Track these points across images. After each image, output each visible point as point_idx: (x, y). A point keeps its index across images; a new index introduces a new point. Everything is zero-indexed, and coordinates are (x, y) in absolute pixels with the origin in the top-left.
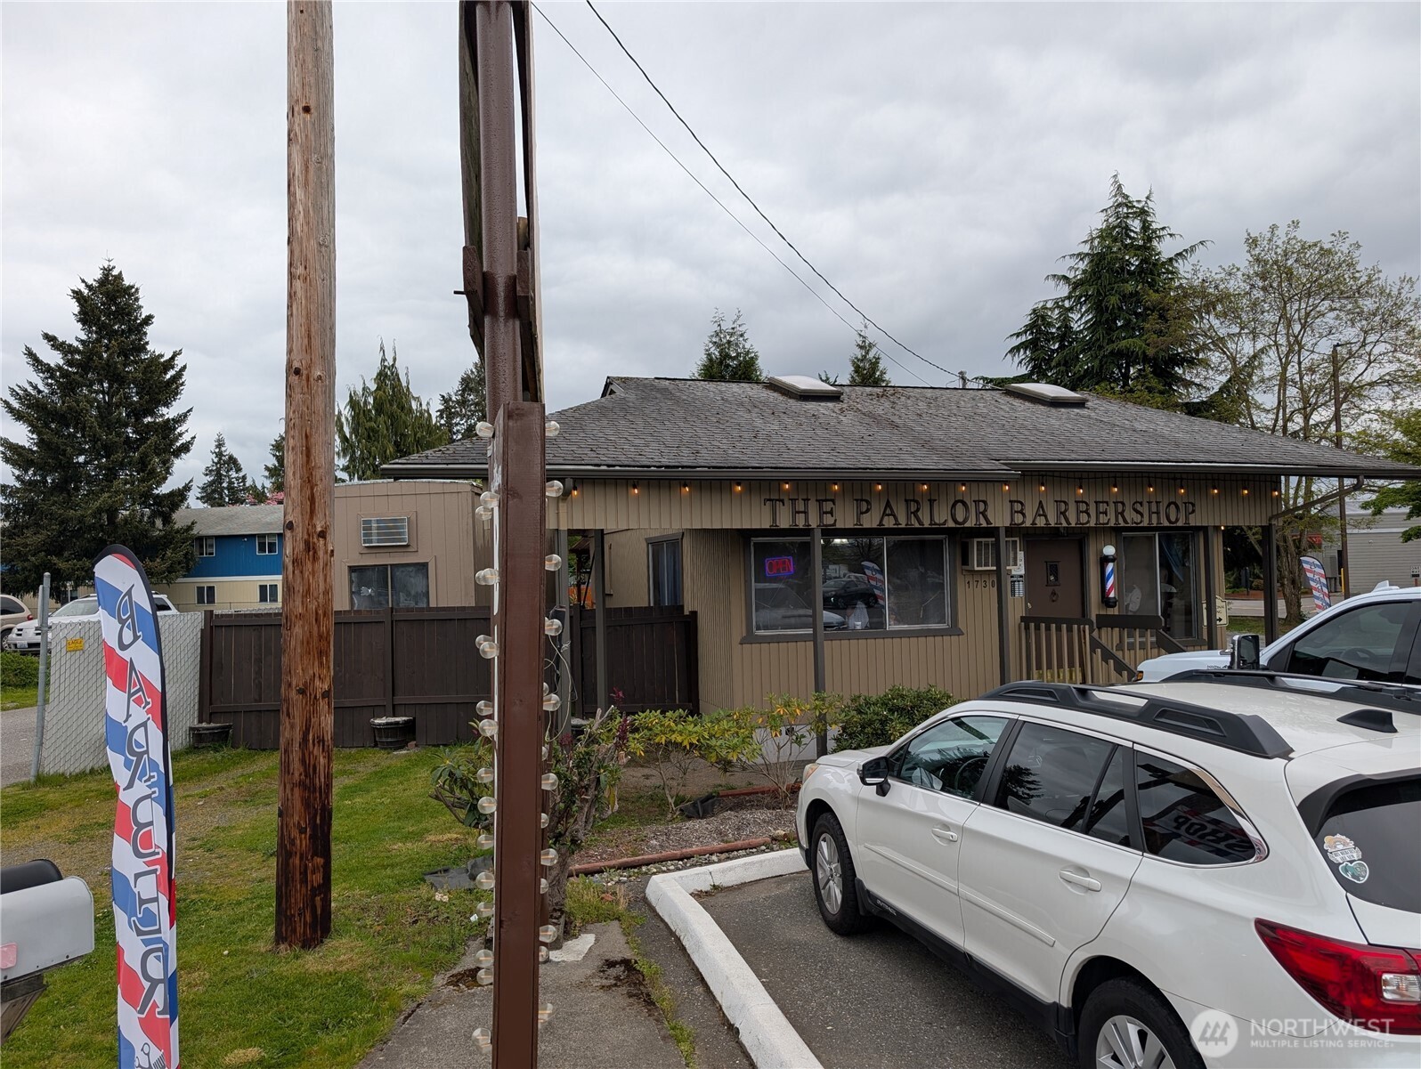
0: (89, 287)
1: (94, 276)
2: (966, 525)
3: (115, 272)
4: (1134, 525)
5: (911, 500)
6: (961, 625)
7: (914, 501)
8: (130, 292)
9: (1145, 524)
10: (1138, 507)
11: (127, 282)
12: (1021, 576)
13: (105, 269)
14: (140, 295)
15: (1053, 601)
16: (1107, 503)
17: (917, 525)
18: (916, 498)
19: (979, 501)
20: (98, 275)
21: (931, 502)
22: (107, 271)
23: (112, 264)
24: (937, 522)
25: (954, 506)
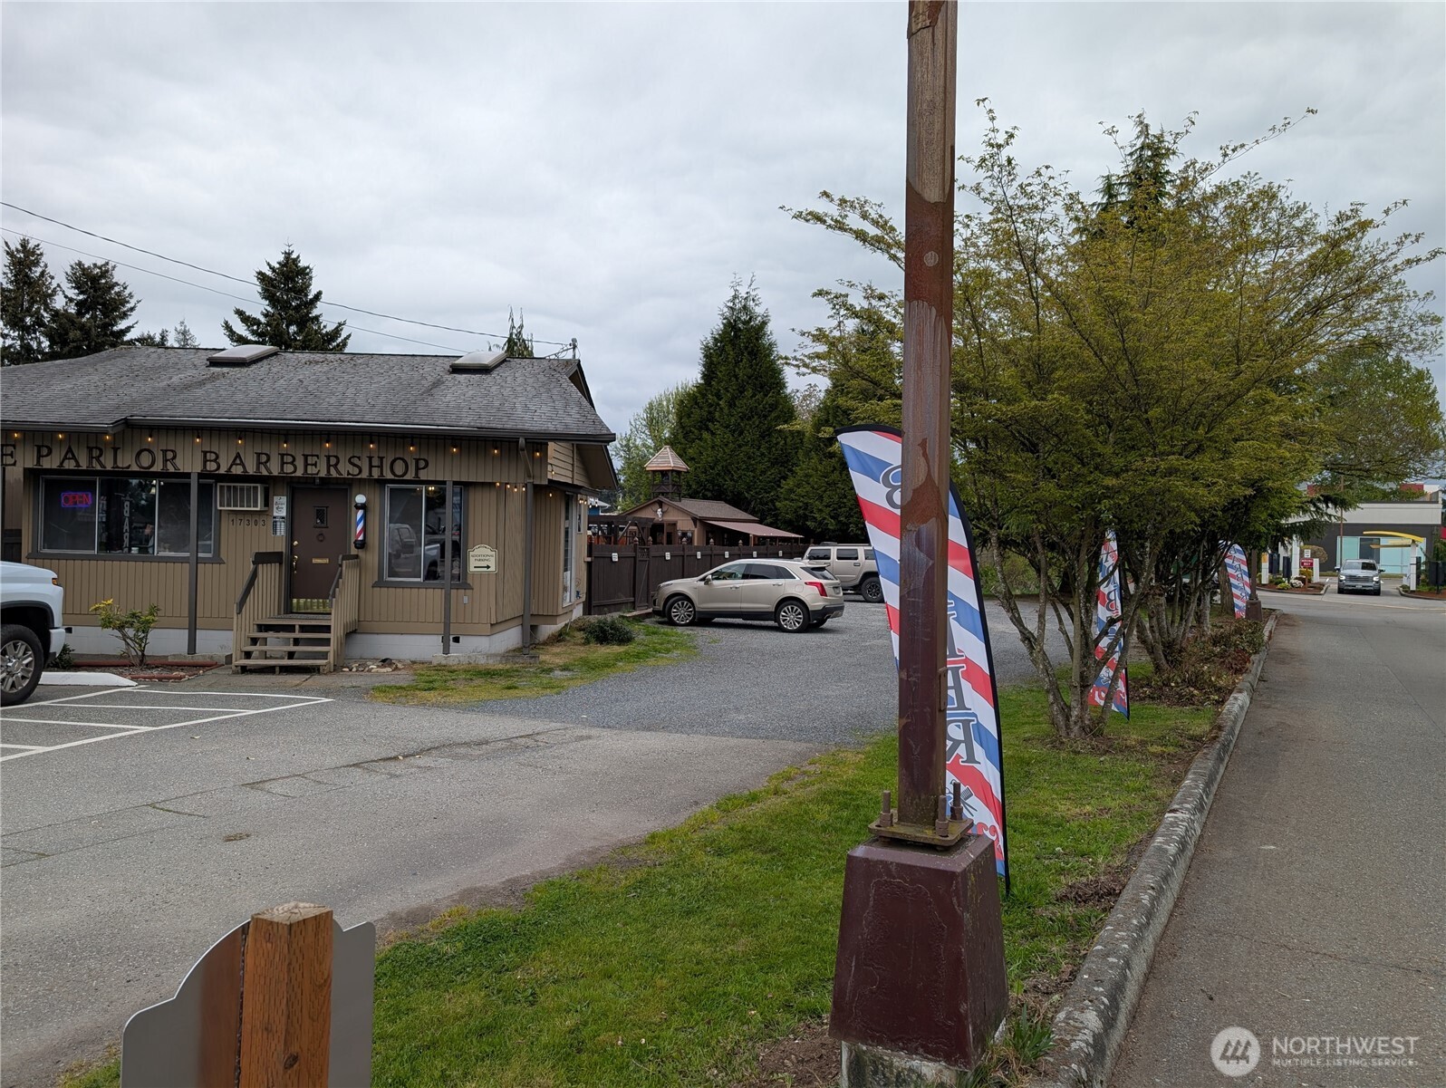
0: (273, 269)
1: (277, 259)
2: (151, 470)
3: (294, 256)
4: (350, 476)
5: (93, 448)
6: (223, 556)
7: (96, 448)
8: (304, 273)
9: (365, 475)
10: (356, 461)
11: (302, 264)
12: (283, 518)
13: (286, 253)
14: (313, 274)
15: (321, 541)
16: (317, 456)
17: (99, 468)
18: (99, 446)
19: (166, 451)
20: (281, 258)
21: (115, 450)
22: (288, 255)
23: (291, 249)
24: (121, 466)
25: (138, 455)
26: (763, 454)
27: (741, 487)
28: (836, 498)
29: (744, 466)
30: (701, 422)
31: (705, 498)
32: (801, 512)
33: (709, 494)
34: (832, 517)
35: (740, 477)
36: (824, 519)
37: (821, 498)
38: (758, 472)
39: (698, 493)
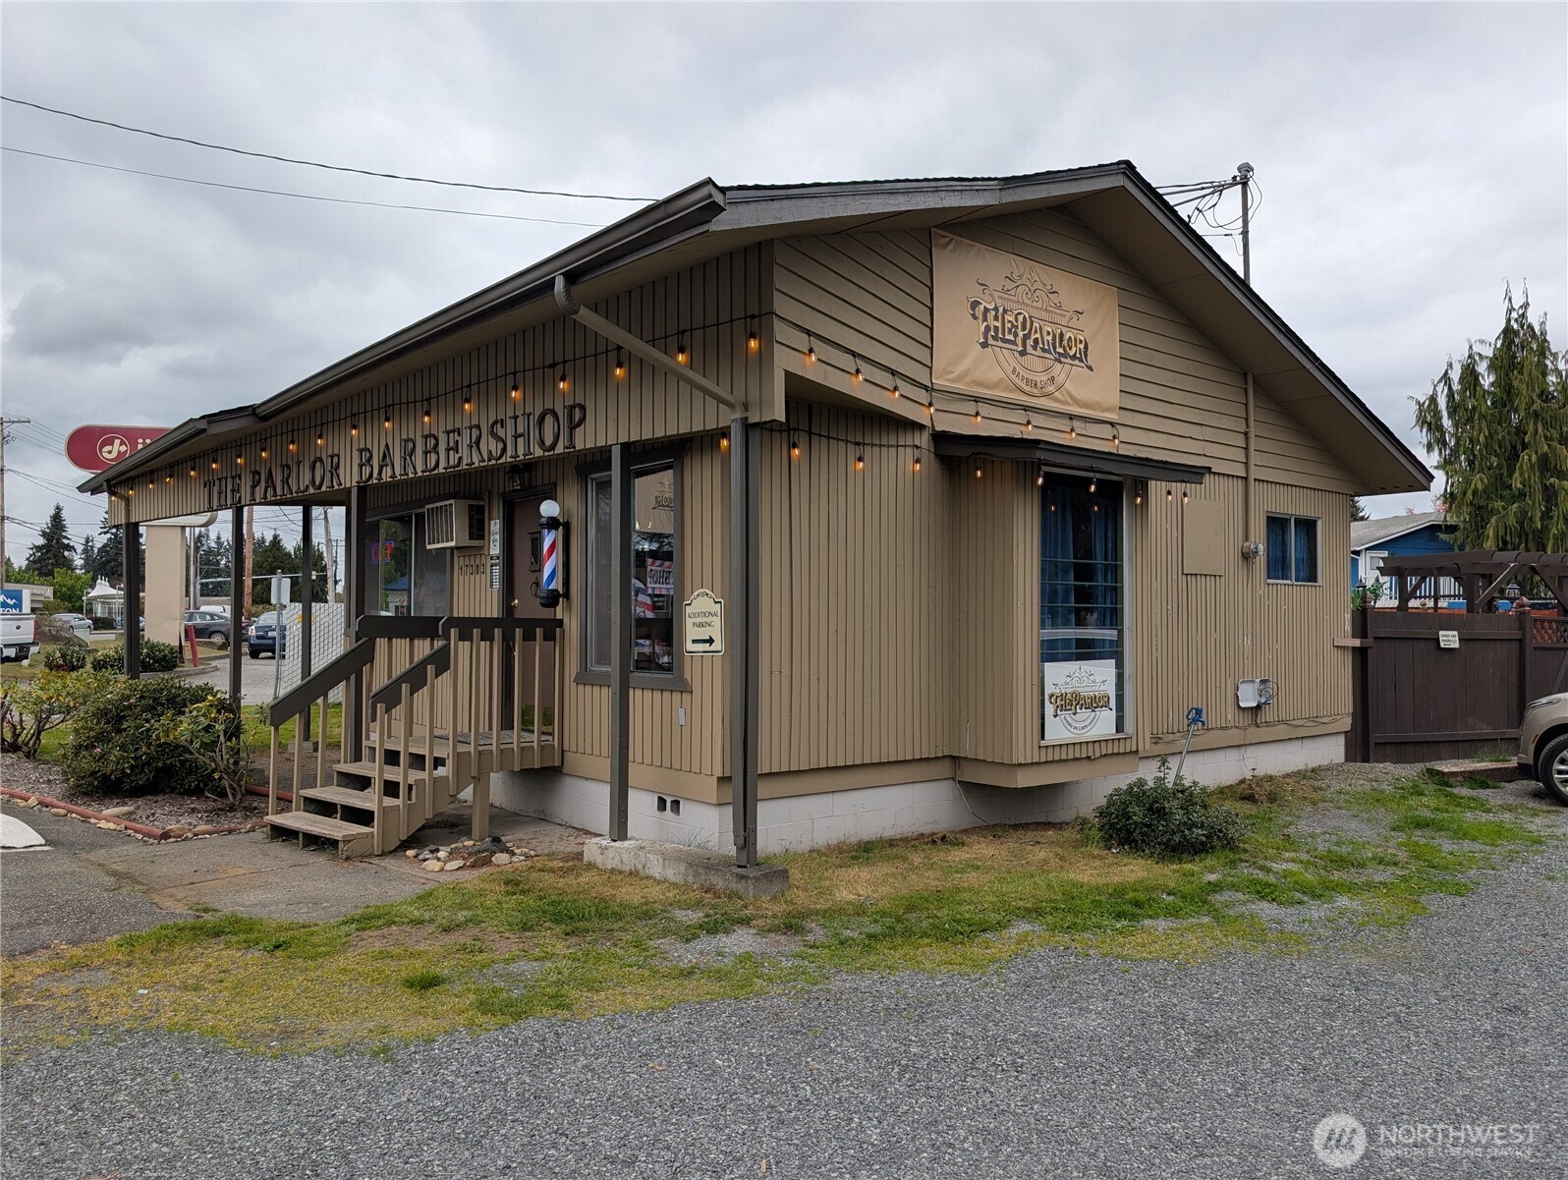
2: (322, 489)
4: (493, 462)
10: (498, 430)
15: (535, 595)
16: (459, 430)
17: (288, 494)
21: (298, 465)
24: (302, 489)
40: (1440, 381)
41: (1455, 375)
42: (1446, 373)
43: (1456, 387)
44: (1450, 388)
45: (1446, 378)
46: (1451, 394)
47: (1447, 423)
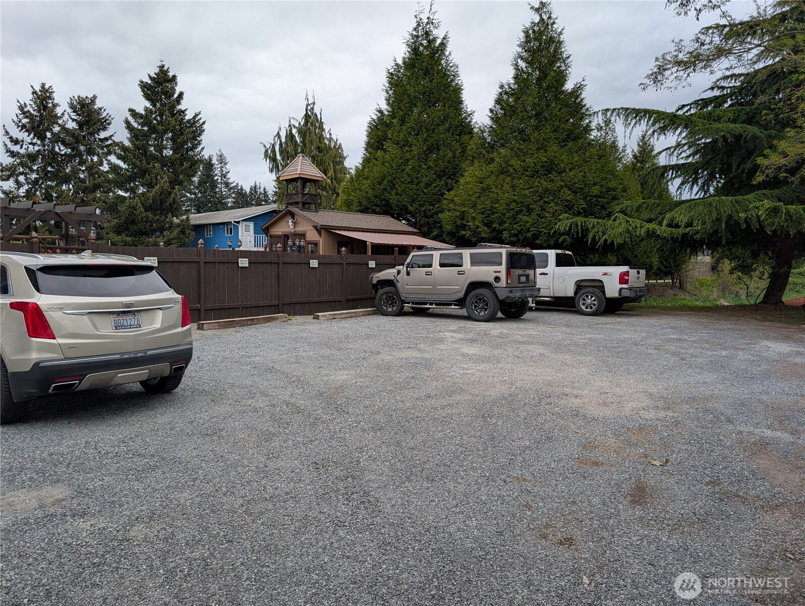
0: (151, 78)
3: (165, 68)
8: (172, 79)
11: (171, 73)
13: (160, 66)
14: (178, 80)
20: (157, 70)
22: (161, 68)
23: (163, 63)
26: (429, 167)
27: (406, 200)
28: (488, 203)
29: (409, 180)
30: (378, 142)
31: (375, 212)
32: (459, 222)
33: (378, 209)
34: (485, 225)
35: (404, 191)
36: (478, 227)
37: (474, 206)
38: (422, 185)
39: (368, 209)
40: (276, 136)
41: (283, 135)
42: (278, 132)
43: (283, 140)
44: (280, 141)
45: (278, 135)
46: (281, 144)
47: (279, 157)
